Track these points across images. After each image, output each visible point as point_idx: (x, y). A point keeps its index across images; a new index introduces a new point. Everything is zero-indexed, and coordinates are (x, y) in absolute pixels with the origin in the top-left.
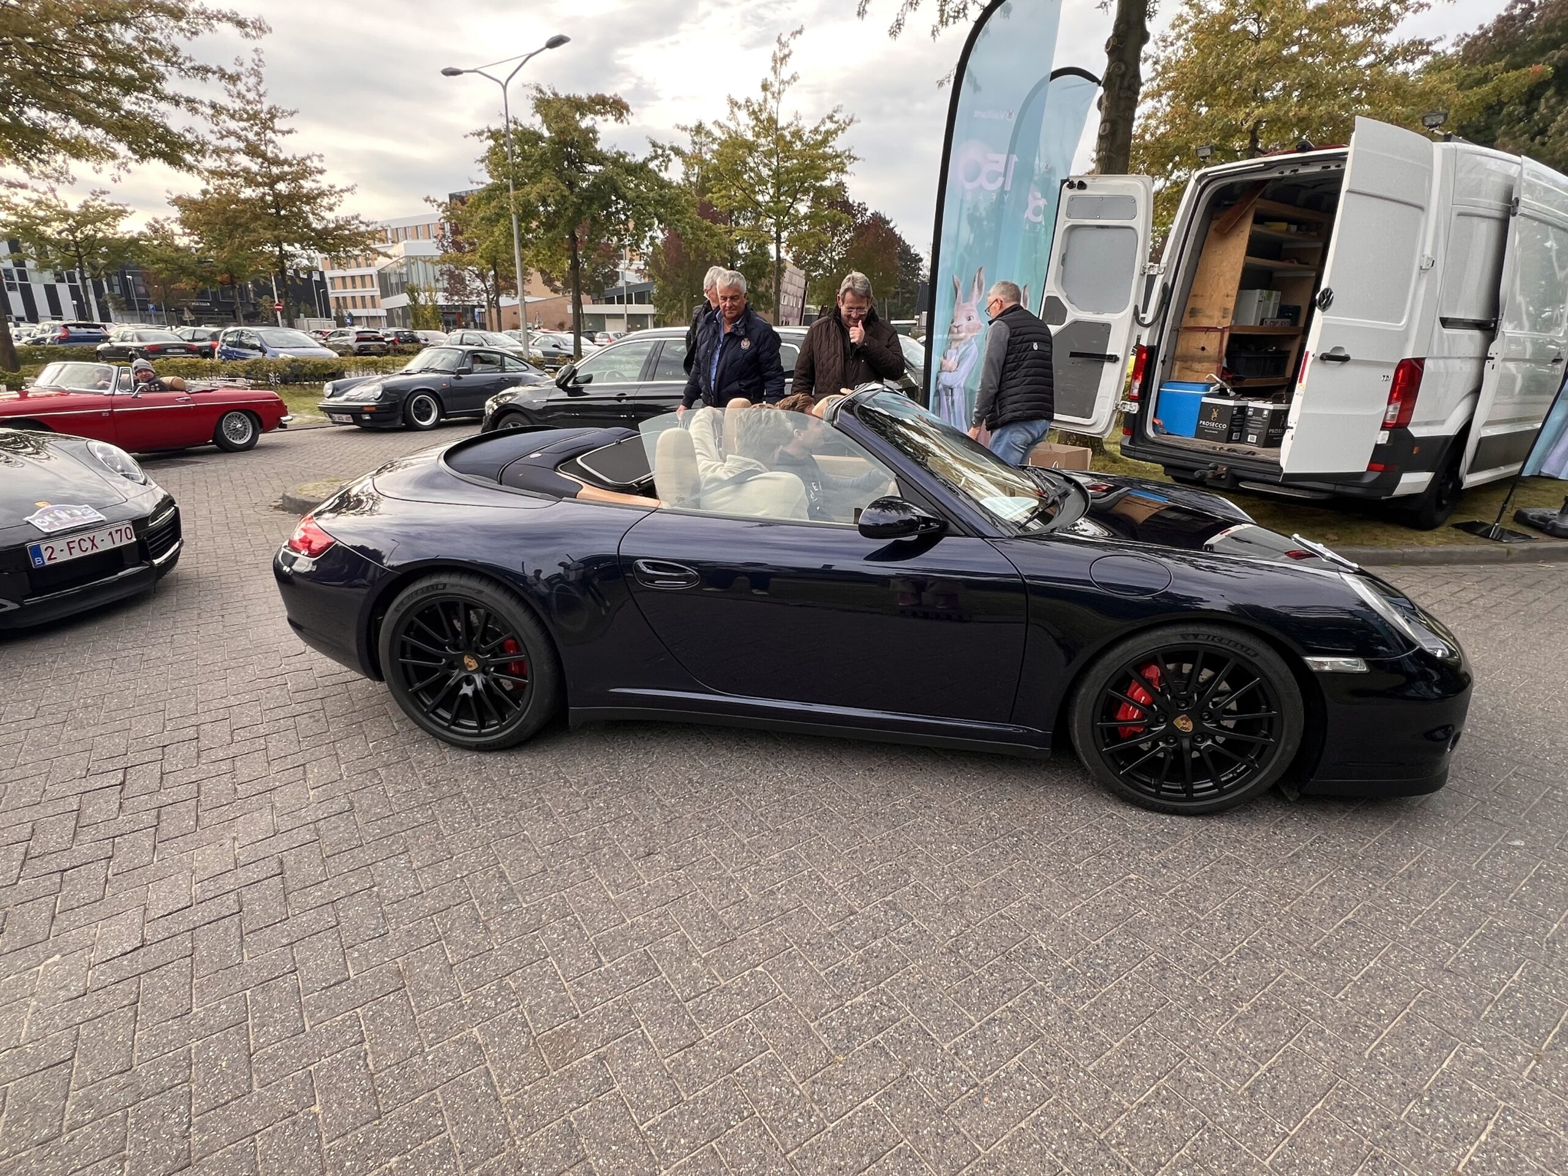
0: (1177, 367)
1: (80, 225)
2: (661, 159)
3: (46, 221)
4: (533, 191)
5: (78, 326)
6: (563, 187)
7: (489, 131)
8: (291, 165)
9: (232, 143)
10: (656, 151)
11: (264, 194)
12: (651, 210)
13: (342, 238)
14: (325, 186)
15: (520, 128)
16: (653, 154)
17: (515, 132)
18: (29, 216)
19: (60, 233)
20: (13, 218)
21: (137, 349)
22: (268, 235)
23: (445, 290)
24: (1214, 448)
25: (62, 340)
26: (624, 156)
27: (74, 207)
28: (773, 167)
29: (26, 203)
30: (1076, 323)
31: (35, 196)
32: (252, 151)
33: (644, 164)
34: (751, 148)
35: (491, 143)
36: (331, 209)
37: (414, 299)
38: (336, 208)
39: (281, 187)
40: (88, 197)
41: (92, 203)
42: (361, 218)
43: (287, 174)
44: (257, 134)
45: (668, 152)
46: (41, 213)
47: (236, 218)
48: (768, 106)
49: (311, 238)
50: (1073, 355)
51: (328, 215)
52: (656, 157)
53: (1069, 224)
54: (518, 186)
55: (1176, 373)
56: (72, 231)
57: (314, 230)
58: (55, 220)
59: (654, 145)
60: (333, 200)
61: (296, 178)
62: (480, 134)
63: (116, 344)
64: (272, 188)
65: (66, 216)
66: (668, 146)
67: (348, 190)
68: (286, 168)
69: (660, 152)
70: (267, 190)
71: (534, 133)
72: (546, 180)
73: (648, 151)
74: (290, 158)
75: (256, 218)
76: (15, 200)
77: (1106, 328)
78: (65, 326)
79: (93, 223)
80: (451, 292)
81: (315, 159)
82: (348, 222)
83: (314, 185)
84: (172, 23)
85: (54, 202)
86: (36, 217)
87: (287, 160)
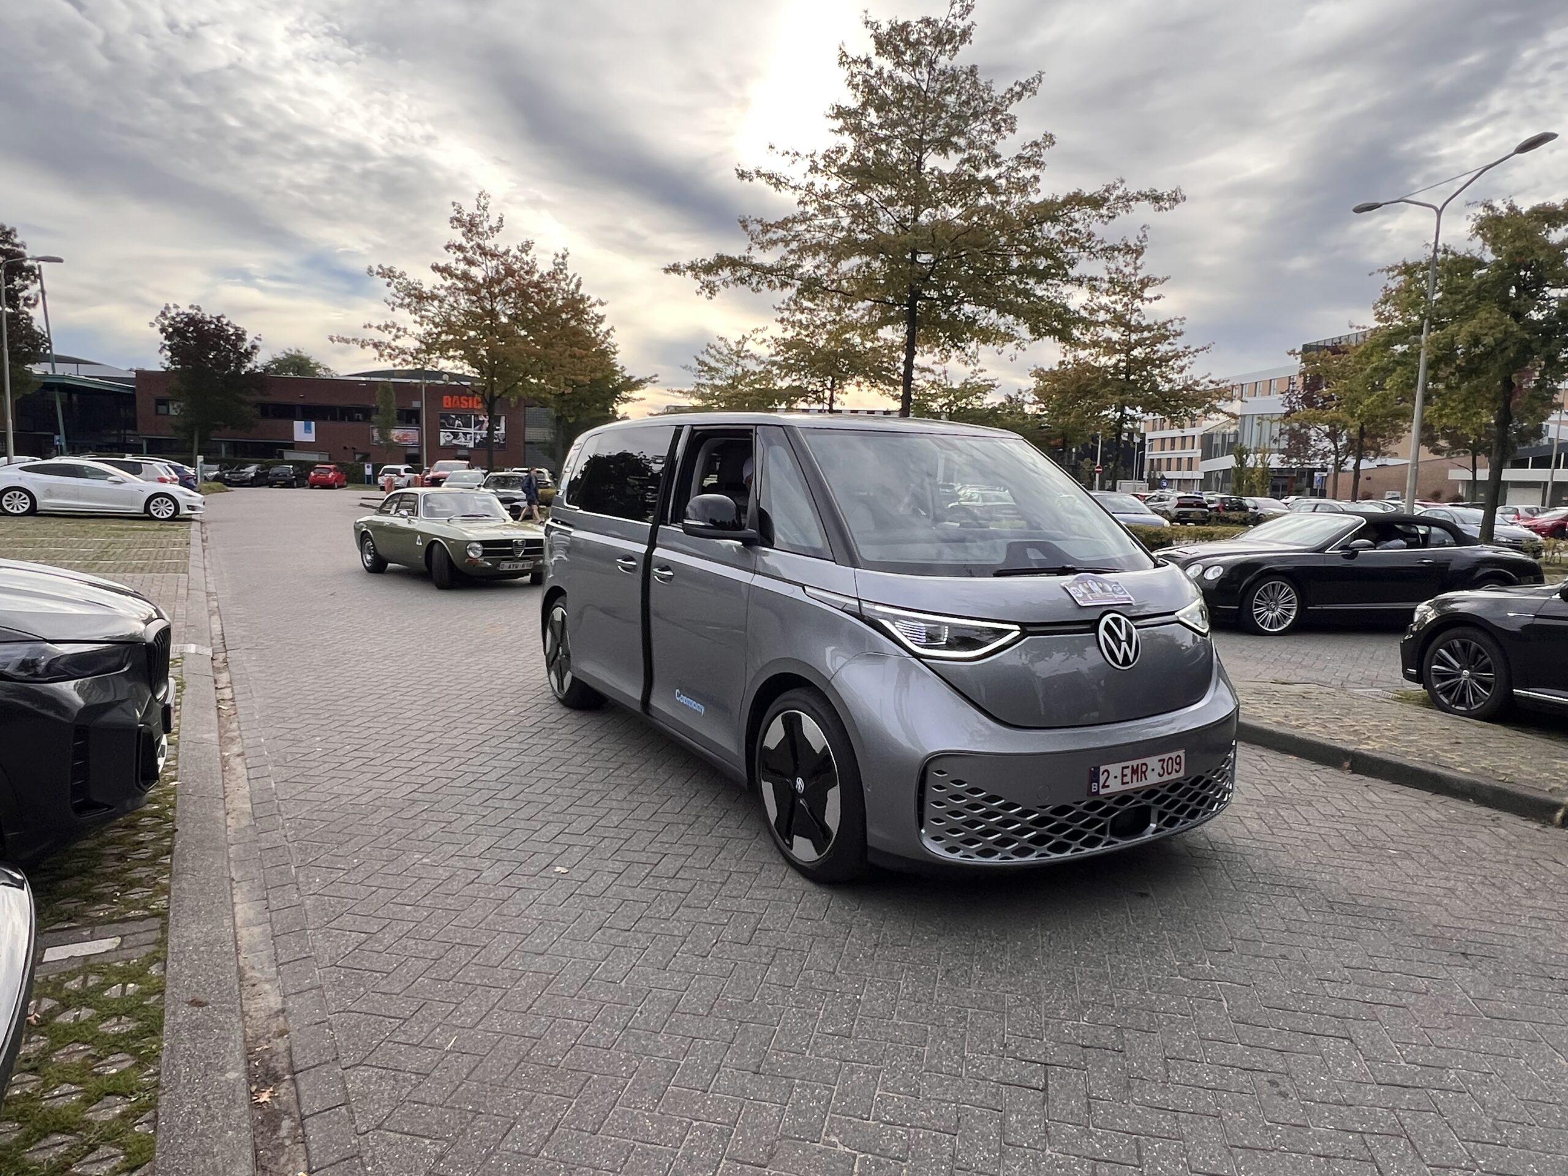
1: (959, 399)
7: (1405, 264)
9: (1102, 316)
11: (1119, 361)
13: (1185, 399)
14: (1180, 348)
15: (1450, 257)
22: (1116, 399)
23: (1281, 451)
32: (1119, 320)
35: (1404, 278)
36: (1181, 371)
37: (1241, 462)
38: (1187, 369)
39: (1138, 352)
43: (1147, 339)
44: (1126, 305)
47: (1088, 385)
49: (1154, 401)
51: (1175, 376)
57: (1160, 393)
60: (1185, 361)
61: (1154, 342)
64: (1128, 354)
67: (1203, 349)
68: (1146, 334)
70: (1123, 356)
71: (1470, 259)
72: (1483, 315)
74: (1151, 323)
75: (1107, 384)
79: (967, 397)
80: (1288, 453)
81: (1177, 322)
82: (1197, 383)
83: (1169, 348)
84: (1094, 213)
85: (944, 382)
87: (1148, 326)
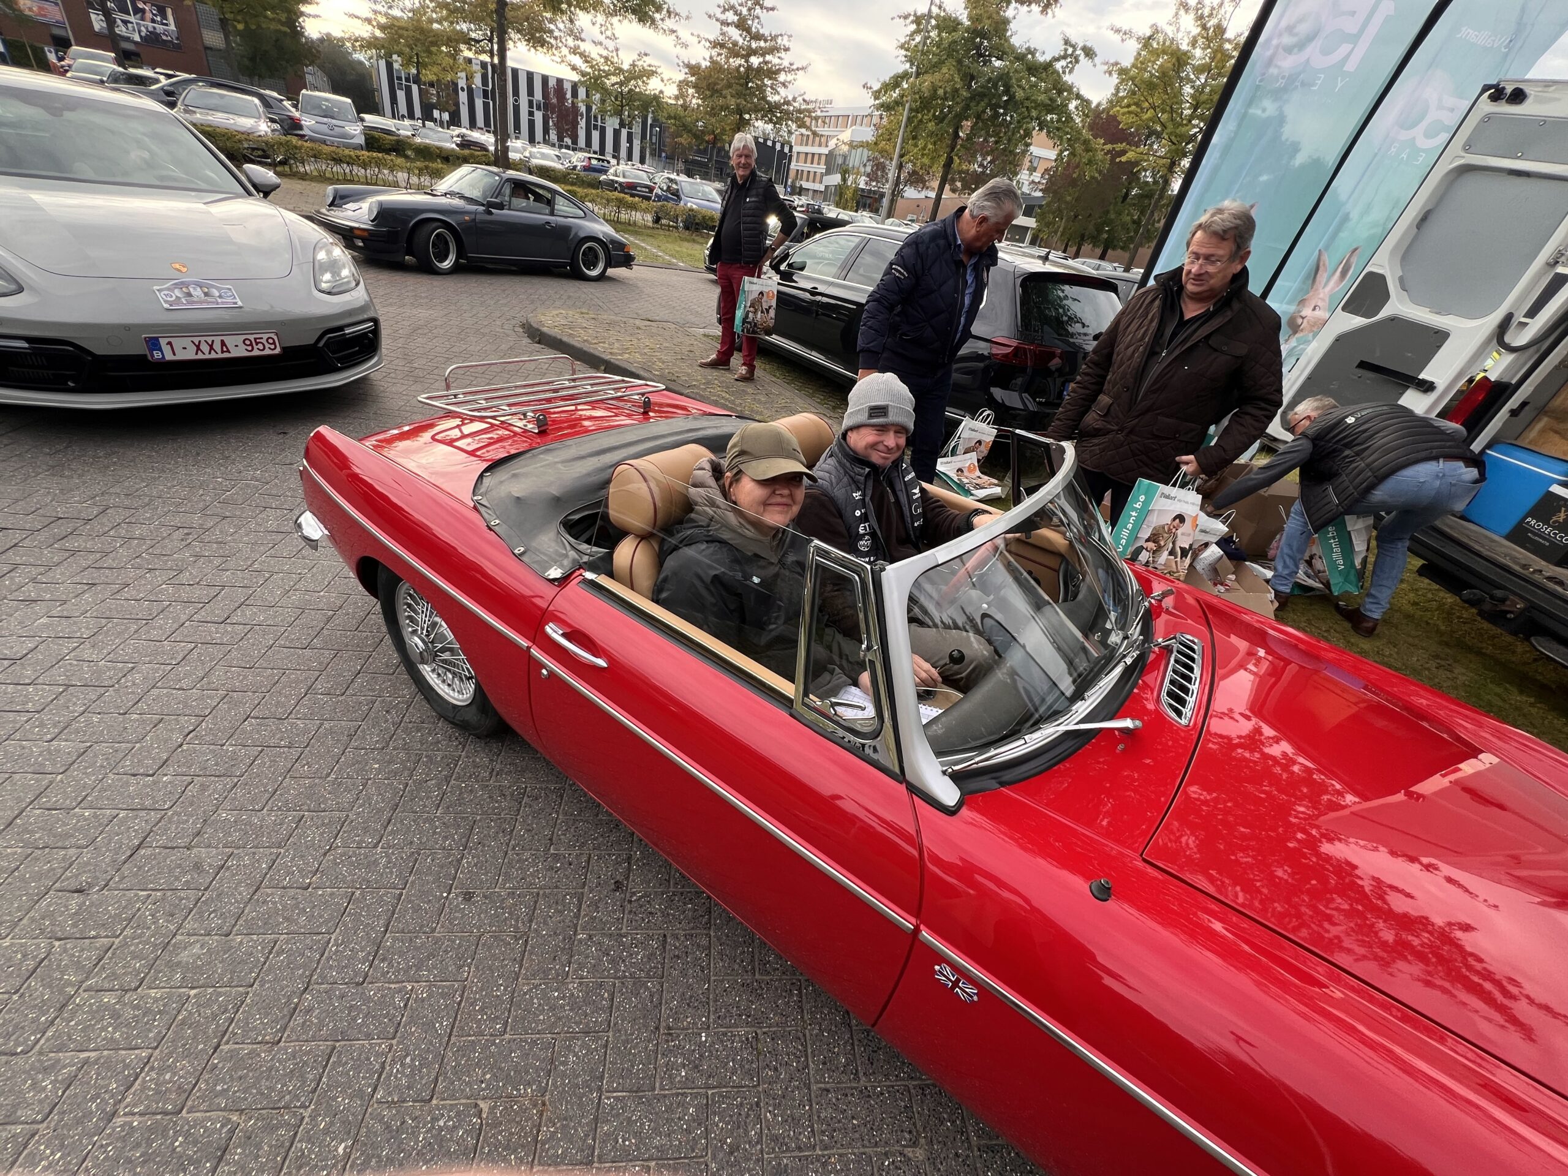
0: (1540, 426)
1: (628, 80)
2: (1069, 60)
3: (608, 74)
4: (927, 81)
5: (599, 160)
6: (957, 78)
7: (915, 15)
8: (766, 41)
9: (731, 17)
10: (1066, 50)
11: (740, 66)
12: (1034, 113)
13: (787, 113)
14: (786, 63)
15: (942, 14)
16: (1062, 53)
17: (938, 16)
18: (600, 70)
19: (613, 85)
20: (589, 70)
21: (621, 184)
22: (732, 103)
23: (868, 175)
24: (1525, 567)
25: (586, 169)
26: (1033, 53)
27: (626, 67)
28: (1198, 83)
29: (598, 58)
30: (1393, 320)
31: (605, 53)
32: (742, 25)
33: (1048, 66)
34: (1180, 59)
35: (914, 27)
36: (784, 84)
37: (844, 180)
38: (790, 86)
39: (755, 61)
40: (636, 57)
41: (640, 63)
42: (807, 98)
43: (761, 48)
44: (750, 10)
45: (1078, 52)
46: (607, 68)
47: (715, 84)
48: (1222, 11)
49: (763, 109)
50: (1363, 365)
51: (781, 90)
52: (1064, 57)
53: (1462, 162)
54: (918, 74)
55: (1533, 433)
56: (621, 84)
57: (768, 103)
58: (614, 74)
59: (1067, 42)
60: (790, 77)
61: (763, 52)
62: (906, 17)
63: (611, 177)
64: (747, 61)
65: (621, 70)
66: (1081, 45)
67: (803, 69)
68: (762, 44)
69: (1070, 51)
70: (743, 62)
71: (956, 19)
72: (945, 70)
73: (1057, 49)
74: (767, 34)
75: (729, 86)
76: (594, 55)
77: (1438, 337)
78: (590, 158)
79: (635, 78)
80: (872, 177)
81: (786, 38)
82: (794, 99)
83: (778, 61)
85: (615, 60)
86: (604, 71)
87: (763, 35)
